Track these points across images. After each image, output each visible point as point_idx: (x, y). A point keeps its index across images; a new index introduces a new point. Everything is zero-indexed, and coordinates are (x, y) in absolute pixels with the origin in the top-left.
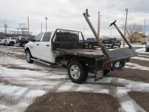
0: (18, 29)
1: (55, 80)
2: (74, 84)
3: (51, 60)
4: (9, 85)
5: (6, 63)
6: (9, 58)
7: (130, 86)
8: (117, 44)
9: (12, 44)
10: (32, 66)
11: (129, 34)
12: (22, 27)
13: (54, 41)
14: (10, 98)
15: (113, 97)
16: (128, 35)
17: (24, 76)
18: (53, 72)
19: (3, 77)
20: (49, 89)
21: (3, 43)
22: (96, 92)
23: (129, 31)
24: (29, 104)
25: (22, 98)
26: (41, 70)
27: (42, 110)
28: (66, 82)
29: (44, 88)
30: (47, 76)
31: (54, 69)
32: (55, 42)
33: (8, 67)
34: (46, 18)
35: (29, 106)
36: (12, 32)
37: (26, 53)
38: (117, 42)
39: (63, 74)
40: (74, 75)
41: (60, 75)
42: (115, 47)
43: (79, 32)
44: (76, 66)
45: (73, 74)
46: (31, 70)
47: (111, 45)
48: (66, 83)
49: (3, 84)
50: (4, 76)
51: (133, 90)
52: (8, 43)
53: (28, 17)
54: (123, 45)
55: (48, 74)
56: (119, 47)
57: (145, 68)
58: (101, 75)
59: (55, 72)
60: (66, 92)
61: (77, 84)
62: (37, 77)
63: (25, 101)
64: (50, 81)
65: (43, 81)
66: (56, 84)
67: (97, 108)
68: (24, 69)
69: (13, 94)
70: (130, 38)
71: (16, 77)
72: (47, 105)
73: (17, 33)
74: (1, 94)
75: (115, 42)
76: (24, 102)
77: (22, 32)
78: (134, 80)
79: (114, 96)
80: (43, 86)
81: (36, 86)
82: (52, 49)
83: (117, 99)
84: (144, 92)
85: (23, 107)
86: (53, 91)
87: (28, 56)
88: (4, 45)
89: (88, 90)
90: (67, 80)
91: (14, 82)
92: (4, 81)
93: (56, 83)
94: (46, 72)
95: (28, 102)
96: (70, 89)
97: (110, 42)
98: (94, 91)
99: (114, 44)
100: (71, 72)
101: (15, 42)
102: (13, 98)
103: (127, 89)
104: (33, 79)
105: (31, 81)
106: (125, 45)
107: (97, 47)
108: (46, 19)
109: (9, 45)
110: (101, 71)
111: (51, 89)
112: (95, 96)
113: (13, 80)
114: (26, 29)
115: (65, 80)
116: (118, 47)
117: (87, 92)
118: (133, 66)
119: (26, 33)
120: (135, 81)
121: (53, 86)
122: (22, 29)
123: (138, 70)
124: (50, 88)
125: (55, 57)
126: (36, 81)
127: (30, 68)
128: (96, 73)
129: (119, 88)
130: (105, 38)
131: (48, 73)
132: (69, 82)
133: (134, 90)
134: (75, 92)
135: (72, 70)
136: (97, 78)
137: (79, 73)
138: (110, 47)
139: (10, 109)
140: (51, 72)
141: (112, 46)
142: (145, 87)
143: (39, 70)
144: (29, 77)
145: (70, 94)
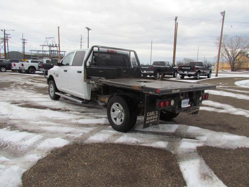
0: (43, 46)
1: (87, 126)
2: (115, 132)
3: (83, 95)
4: (17, 131)
5: (17, 100)
6: (24, 92)
7: (204, 139)
8: (205, 71)
9: (32, 70)
10: (57, 104)
11: (228, 55)
12: (50, 43)
13: (88, 64)
14: (15, 148)
15: (171, 154)
16: (227, 57)
17: (42, 119)
18: (88, 114)
19: (10, 119)
20: (75, 138)
21: (18, 69)
22: (145, 145)
23: (229, 50)
24: (40, 157)
25: (32, 148)
26: (69, 111)
27: (58, 166)
28: (104, 129)
29: (67, 137)
30: (76, 119)
31: (89, 110)
32: (90, 66)
33: (20, 104)
34: (87, 28)
35: (39, 161)
36: (34, 51)
37: (48, 84)
38: (204, 69)
39: (101, 118)
40: (115, 119)
41: (97, 118)
42: (200, 77)
43: (130, 51)
44: (119, 105)
45: (115, 116)
46: (55, 110)
47: (193, 73)
48: (103, 131)
49: (8, 129)
50: (11, 117)
51: (206, 145)
52: (26, 68)
53: (59, 27)
54: (215, 75)
55: (79, 117)
56: (209, 77)
57: (241, 112)
58: (155, 119)
59: (90, 114)
60: (100, 144)
61: (120, 133)
62: (61, 120)
63: (36, 153)
64: (80, 126)
65: (68, 127)
66: (87, 132)
67: (140, 167)
68: (45, 108)
69: (20, 143)
70: (230, 62)
71: (30, 120)
72: (66, 160)
73: (41, 53)
74: (2, 143)
75: (201, 69)
76: (33, 153)
77: (50, 51)
78: (214, 130)
79: (173, 152)
80: (66, 134)
81: (56, 133)
82: (84, 78)
83: (177, 157)
84: (224, 148)
85: (30, 160)
86: (79, 141)
87: (52, 89)
88: (20, 71)
89: (134, 142)
90: (105, 127)
91: (25, 127)
92: (9, 125)
93: (87, 130)
94: (76, 114)
95: (39, 154)
96: (107, 139)
97: (192, 69)
98: (143, 143)
99: (199, 71)
100: (112, 113)
101: (37, 68)
102: (18, 148)
103: (198, 142)
104: (54, 124)
105: (50, 125)
106: (218, 75)
107: (170, 76)
108: (89, 29)
109: (27, 72)
110: (155, 113)
111: (77, 138)
112: (143, 151)
113: (24, 123)
114: (56, 46)
115: (103, 127)
116: (207, 77)
117: (132, 144)
118: (222, 109)
119: (56, 53)
120: (217, 131)
121: (81, 134)
122: (50, 46)
123: (228, 115)
124: (76, 136)
125: (91, 90)
126: (57, 126)
127: (54, 108)
128: (146, 115)
129: (184, 141)
130: (187, 62)
131: (79, 115)
132: (107, 130)
133: (209, 145)
134: (113, 144)
135: (114, 111)
136: (147, 122)
137: (123, 114)
138: (192, 77)
139: (12, 163)
140: (84, 114)
141: (196, 75)
142: (229, 141)
143: (66, 111)
144: (48, 120)
145: (104, 146)
